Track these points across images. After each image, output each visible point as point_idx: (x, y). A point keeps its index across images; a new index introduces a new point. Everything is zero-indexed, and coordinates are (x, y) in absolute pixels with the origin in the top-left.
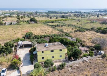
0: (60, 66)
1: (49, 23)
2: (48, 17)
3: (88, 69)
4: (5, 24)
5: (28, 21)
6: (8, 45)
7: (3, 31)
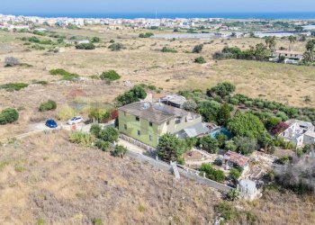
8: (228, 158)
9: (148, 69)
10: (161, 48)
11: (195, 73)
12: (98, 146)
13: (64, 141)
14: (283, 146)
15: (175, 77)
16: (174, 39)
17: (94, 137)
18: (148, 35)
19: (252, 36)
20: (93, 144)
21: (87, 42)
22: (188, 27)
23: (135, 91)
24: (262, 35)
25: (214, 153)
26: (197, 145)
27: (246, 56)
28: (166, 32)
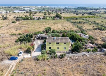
0: (61, 55)
1: (73, 19)
2: (75, 13)
3: (84, 61)
4: (34, 19)
5: (54, 17)
6: (28, 36)
7: (30, 25)
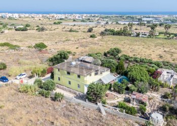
8: (135, 97)
9: (64, 42)
10: (69, 30)
11: (92, 43)
12: (42, 94)
13: (15, 92)
14: (162, 86)
15: (81, 46)
16: (75, 25)
17: (37, 88)
18: (59, 23)
19: (117, 23)
20: (37, 93)
21: (22, 27)
22: (81, 19)
23: (61, 55)
24: (122, 23)
25: (123, 93)
26: (110, 89)
27: (119, 34)
28: (69, 22)
